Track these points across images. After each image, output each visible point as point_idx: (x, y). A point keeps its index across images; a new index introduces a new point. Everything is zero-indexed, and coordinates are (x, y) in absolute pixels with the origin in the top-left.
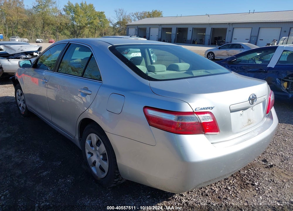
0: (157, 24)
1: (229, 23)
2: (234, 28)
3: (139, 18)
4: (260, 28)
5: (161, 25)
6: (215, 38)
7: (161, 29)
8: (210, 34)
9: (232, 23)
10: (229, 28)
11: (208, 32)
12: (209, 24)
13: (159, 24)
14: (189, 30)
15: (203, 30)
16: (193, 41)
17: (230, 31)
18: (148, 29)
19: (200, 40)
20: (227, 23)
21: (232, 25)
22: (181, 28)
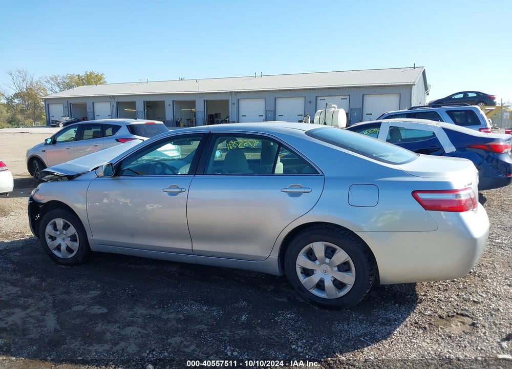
0: (107, 96)
1: (231, 92)
2: (238, 100)
3: (61, 86)
4: (275, 98)
5: (114, 97)
6: (211, 115)
7: (114, 104)
8: (203, 110)
9: (235, 92)
10: (232, 100)
11: (200, 108)
12: (200, 94)
13: (110, 96)
14: (166, 105)
15: (192, 104)
16: (177, 122)
17: (234, 104)
18: (89, 105)
19: (188, 120)
20: (227, 93)
21: (236, 95)
22: (150, 102)
